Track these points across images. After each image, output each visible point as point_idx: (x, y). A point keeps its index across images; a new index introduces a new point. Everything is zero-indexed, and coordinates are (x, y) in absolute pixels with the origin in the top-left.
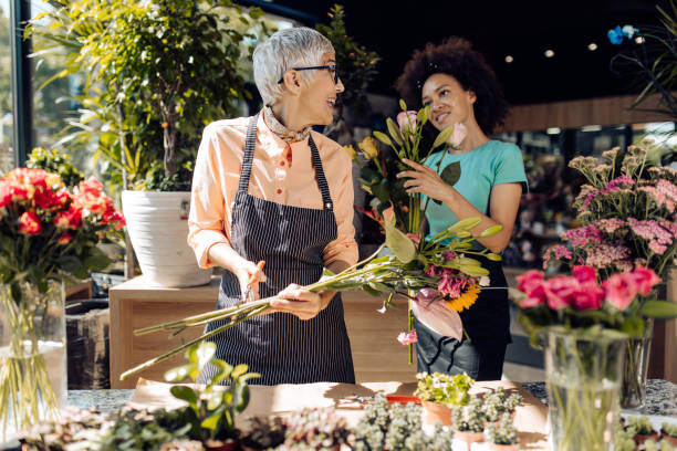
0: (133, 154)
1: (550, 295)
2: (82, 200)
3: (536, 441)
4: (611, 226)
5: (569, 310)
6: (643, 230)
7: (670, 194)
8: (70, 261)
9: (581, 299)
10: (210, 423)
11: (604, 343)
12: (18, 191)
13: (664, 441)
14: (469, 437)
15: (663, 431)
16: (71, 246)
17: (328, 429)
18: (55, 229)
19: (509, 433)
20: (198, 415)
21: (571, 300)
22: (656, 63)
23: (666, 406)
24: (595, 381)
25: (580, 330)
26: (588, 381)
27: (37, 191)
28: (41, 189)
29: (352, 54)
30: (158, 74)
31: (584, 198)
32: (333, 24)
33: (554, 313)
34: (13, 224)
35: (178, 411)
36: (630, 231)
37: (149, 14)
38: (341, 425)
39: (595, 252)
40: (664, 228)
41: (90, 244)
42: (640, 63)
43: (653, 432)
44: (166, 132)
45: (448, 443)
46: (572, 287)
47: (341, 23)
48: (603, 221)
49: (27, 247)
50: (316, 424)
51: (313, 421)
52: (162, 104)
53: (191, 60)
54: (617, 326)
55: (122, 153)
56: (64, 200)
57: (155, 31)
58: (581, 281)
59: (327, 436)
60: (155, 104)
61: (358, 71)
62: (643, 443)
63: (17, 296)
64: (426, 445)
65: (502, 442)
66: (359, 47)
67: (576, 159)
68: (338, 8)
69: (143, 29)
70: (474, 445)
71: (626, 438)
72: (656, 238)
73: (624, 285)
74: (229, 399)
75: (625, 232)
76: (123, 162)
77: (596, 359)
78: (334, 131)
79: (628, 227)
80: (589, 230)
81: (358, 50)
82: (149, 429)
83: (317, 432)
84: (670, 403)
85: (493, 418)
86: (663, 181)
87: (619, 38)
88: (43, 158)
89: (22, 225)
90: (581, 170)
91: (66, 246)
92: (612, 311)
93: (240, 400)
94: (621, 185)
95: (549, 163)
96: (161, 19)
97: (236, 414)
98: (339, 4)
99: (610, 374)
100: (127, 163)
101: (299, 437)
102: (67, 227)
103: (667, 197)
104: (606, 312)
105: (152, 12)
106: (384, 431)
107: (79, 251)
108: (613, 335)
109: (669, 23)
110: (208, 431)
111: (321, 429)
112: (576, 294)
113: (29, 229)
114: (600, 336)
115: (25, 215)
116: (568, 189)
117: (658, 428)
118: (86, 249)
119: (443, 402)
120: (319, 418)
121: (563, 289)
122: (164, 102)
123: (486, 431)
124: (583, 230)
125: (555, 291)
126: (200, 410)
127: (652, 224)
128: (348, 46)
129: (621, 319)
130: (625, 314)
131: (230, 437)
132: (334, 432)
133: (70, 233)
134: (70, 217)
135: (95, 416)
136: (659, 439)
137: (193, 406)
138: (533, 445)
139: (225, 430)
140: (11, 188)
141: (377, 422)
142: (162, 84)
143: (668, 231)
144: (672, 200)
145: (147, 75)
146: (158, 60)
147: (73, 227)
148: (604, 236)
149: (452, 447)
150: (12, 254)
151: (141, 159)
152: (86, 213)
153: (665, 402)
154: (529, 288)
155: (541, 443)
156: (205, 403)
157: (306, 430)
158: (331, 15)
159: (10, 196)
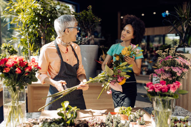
0: (32, 45)
1: (155, 88)
2: (32, 64)
3: (149, 123)
4: (167, 69)
5: (160, 92)
6: (175, 70)
7: (182, 61)
8: (28, 80)
9: (163, 90)
10: (68, 122)
11: (168, 100)
12: (15, 62)
13: (181, 123)
14: (133, 123)
15: (180, 120)
16: (28, 76)
17: (99, 123)
18: (25, 72)
19: (143, 122)
20: (65, 120)
21: (161, 90)
22: (174, 22)
23: (179, 113)
24: (166, 109)
25: (163, 97)
26: (164, 109)
27: (20, 62)
28: (21, 61)
29: (94, 19)
30: (40, 24)
31: (159, 61)
32: (89, 11)
33: (156, 93)
34: (14, 71)
35: (59, 119)
36: (172, 70)
37: (38, 7)
38: (102, 122)
39: (163, 75)
40: (180, 69)
41: (33, 75)
42: (170, 22)
43: (178, 121)
44: (42, 40)
45: (129, 125)
46: (161, 86)
47: (91, 10)
48: (165, 67)
49: (17, 77)
50: (96, 121)
51: (95, 121)
52: (41, 32)
53: (50, 20)
54: (172, 96)
55: (28, 45)
56: (26, 64)
57: (39, 12)
58: (162, 85)
59: (99, 125)
60: (38, 31)
61: (96, 23)
62: (176, 123)
63: (15, 90)
64: (123, 126)
65: (142, 124)
66: (96, 17)
67: (158, 51)
68: (90, 6)
69: (36, 11)
70: (134, 126)
71: (172, 123)
72: (178, 72)
73: (174, 87)
74: (72, 115)
75: (170, 70)
76: (29, 47)
77: (166, 104)
78: (89, 39)
79: (171, 69)
80: (161, 69)
81: (96, 18)
82: (53, 124)
83: (96, 124)
84: (180, 112)
85: (138, 118)
86: (179, 57)
87: (165, 15)
88: (6, 46)
89: (17, 71)
90: (159, 53)
91: (26, 76)
92: (171, 93)
93: (75, 116)
94: (169, 58)
95: (143, 45)
96: (41, 9)
97: (74, 119)
98: (91, 5)
99: (169, 108)
100: (30, 47)
101: (92, 125)
102: (28, 71)
103: (181, 61)
104: (170, 93)
105: (39, 7)
106: (112, 122)
107: (30, 77)
108: (171, 98)
109: (177, 11)
110: (68, 124)
111: (97, 123)
112: (162, 88)
113: (18, 72)
114: (168, 98)
115: (17, 69)
116: (148, 52)
117: (179, 119)
118: (32, 76)
119: (125, 114)
120: (96, 120)
121: (159, 87)
122: (42, 31)
123: (137, 122)
124: (160, 70)
125: (156, 88)
126: (65, 119)
127: (177, 68)
128: (93, 17)
129: (173, 95)
130: (174, 93)
131: (73, 125)
132: (101, 124)
133: (28, 73)
134: (29, 69)
135: (37, 121)
136: (180, 122)
137: (63, 118)
138: (148, 124)
139: (72, 124)
140: (13, 61)
141: (109, 120)
142: (41, 26)
143: (181, 70)
144: (182, 62)
145: (37, 24)
146: (40, 20)
147: (29, 71)
148: (165, 71)
149: (130, 126)
150: (13, 79)
151: (34, 46)
152: (32, 67)
153: (179, 112)
154: (150, 87)
155: (150, 124)
156: (66, 117)
157: (93, 123)
158: (88, 8)
159: (14, 63)
